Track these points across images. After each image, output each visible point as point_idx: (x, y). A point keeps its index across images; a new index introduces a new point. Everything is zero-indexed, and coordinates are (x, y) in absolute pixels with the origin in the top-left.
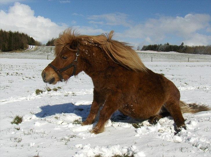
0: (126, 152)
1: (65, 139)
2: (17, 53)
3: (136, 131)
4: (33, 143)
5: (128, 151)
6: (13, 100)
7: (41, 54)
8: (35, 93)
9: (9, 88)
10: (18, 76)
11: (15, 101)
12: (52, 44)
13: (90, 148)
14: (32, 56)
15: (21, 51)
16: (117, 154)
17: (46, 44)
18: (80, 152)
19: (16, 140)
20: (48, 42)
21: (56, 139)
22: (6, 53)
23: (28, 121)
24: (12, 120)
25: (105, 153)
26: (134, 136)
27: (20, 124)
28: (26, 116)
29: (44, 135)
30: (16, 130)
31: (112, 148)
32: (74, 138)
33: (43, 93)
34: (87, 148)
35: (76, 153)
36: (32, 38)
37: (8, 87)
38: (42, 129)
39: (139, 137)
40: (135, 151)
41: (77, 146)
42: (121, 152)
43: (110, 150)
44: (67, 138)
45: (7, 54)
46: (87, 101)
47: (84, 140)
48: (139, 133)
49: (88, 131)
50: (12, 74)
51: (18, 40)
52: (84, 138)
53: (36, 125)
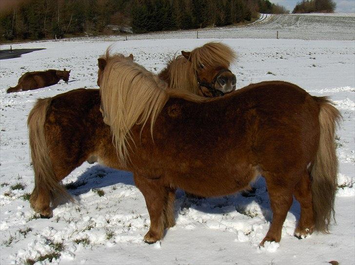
2: (238, 29)
12: (301, 10)
14: (266, 32)
22: (221, 28)
45: (223, 30)
51: (241, 7)
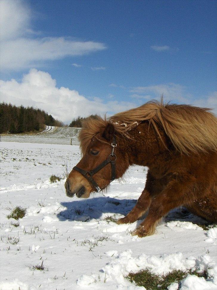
0: (193, 266)
1: (89, 242)
2: (30, 136)
3: (206, 234)
4: (36, 246)
5: (197, 264)
6: (15, 188)
7: (62, 138)
8: (50, 180)
9: (13, 174)
10: (28, 162)
11: (19, 189)
13: (132, 258)
14: (50, 140)
15: (36, 133)
16: (178, 269)
17: (69, 125)
18: (114, 262)
19: (10, 241)
20: (72, 123)
21: (74, 242)
22: (15, 135)
23: (34, 215)
24: (9, 213)
25: (157, 266)
26: (204, 242)
27: (20, 219)
28: (32, 208)
29: (56, 235)
30: (13, 226)
31: (169, 259)
32: (104, 241)
33: (61, 180)
34: (127, 257)
35: (107, 264)
36: (51, 117)
37: (11, 174)
38: (54, 227)
39: (212, 243)
40: (210, 265)
41: (110, 254)
42: (186, 265)
43: (165, 262)
44: (93, 240)
45: (17, 137)
46: (125, 192)
47: (121, 245)
48: (211, 237)
49: (127, 233)
50: (20, 160)
51: (32, 119)
52: (120, 242)
53: (45, 221)
